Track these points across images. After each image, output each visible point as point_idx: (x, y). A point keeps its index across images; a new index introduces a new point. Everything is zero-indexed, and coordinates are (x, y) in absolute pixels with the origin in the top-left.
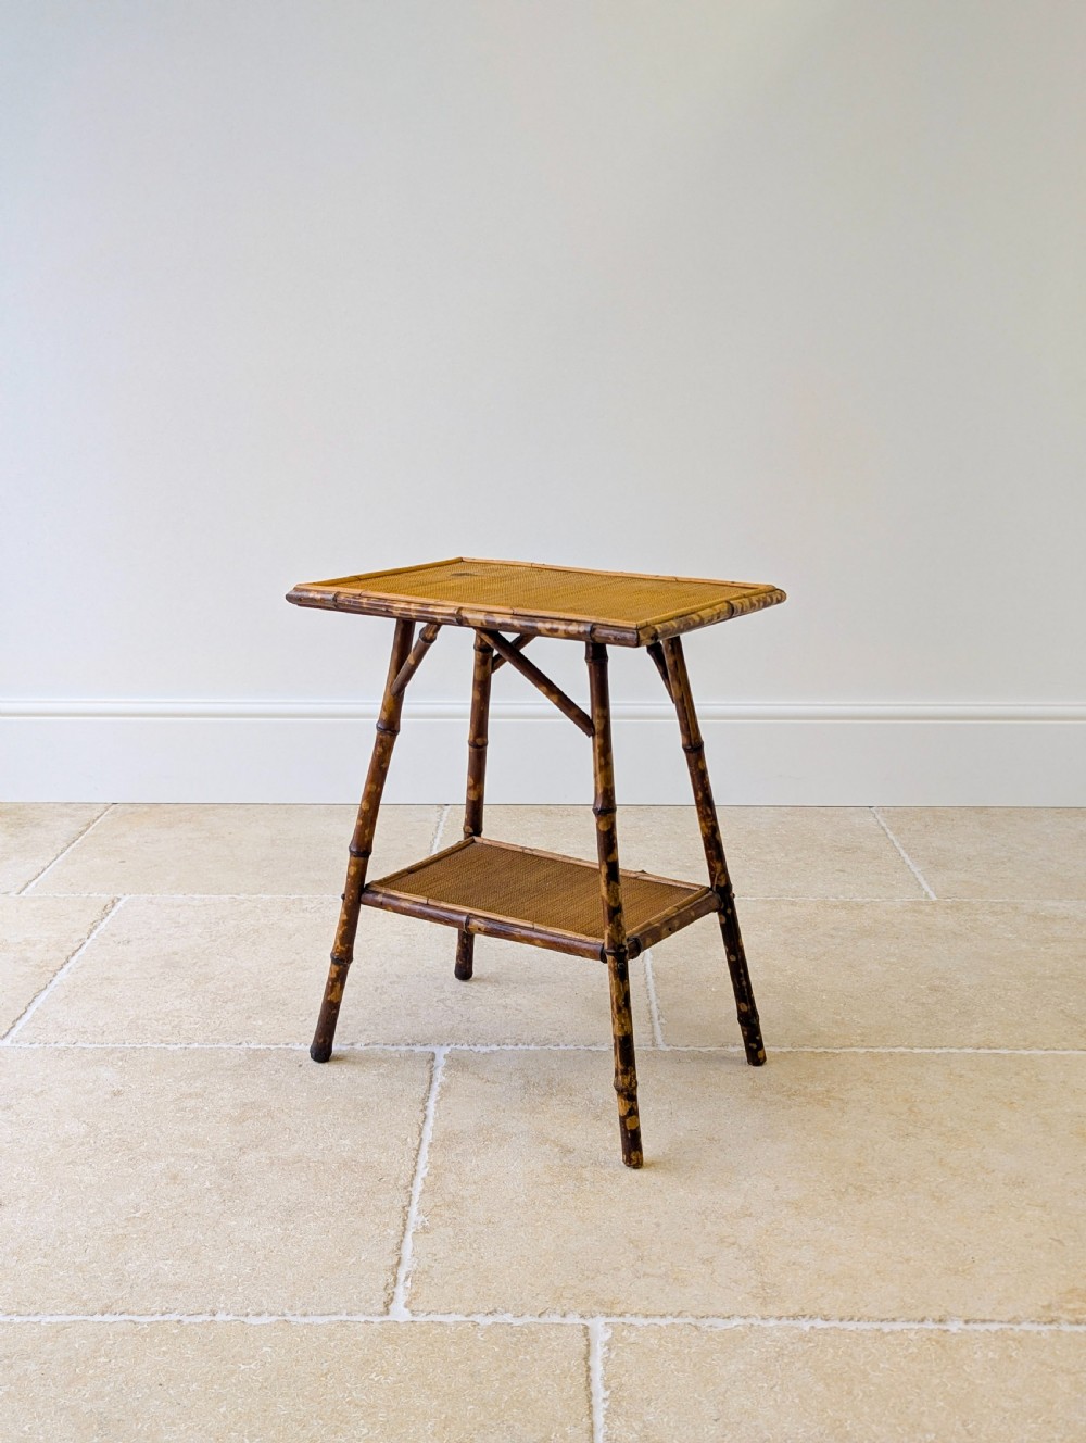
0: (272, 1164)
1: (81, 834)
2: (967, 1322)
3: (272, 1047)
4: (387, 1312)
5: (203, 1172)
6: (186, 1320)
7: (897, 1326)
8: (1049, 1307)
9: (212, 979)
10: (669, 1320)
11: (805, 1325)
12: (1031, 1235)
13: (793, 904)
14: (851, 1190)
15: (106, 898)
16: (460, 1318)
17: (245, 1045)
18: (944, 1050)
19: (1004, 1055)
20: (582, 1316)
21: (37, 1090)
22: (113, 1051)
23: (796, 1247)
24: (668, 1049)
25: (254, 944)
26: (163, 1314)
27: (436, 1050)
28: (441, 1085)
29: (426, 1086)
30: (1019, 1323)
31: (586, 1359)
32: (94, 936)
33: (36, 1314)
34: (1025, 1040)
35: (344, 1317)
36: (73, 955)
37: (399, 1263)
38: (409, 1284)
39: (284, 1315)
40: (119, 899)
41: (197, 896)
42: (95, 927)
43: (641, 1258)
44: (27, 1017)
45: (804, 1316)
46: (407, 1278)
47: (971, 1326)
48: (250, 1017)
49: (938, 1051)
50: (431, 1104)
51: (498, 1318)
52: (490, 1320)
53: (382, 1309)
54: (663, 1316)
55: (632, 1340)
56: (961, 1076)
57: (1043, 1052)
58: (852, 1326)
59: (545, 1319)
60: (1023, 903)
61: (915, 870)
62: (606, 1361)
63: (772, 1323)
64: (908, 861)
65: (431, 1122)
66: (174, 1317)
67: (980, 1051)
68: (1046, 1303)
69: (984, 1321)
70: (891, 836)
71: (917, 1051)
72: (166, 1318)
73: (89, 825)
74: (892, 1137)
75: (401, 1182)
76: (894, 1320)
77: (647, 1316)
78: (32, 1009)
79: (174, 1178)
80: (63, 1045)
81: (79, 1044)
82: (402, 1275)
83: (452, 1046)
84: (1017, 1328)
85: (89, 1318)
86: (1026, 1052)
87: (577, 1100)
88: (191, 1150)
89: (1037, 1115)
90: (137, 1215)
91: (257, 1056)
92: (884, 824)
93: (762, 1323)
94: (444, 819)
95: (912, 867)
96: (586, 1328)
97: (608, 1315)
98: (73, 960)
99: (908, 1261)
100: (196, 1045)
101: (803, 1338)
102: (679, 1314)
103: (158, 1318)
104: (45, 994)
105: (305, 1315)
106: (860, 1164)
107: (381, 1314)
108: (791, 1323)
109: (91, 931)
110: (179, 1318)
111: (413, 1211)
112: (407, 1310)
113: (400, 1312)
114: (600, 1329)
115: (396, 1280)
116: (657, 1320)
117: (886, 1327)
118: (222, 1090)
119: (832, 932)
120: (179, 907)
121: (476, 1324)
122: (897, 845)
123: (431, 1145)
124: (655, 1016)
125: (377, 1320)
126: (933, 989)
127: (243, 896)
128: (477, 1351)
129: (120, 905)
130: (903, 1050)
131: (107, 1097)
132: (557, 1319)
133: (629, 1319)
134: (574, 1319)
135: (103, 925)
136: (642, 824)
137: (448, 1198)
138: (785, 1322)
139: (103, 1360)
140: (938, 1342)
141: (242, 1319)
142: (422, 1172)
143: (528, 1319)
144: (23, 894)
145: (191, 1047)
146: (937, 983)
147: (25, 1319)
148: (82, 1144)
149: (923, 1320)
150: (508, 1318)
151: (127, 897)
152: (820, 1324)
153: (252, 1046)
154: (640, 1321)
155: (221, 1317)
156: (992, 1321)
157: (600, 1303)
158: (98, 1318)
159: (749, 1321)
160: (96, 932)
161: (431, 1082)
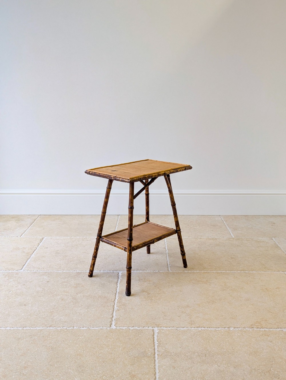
0: (84, 297)
1: (33, 222)
2: (234, 328)
3: (82, 271)
4: (111, 327)
5: (69, 298)
6: (68, 328)
7: (219, 329)
8: (252, 325)
9: (67, 256)
10: (171, 328)
11: (200, 329)
12: (249, 311)
13: (201, 238)
14: (211, 301)
15: (41, 238)
16: (126, 328)
17: (76, 271)
18: (233, 272)
19: (247, 273)
20: (152, 327)
21: (30, 281)
22: (46, 272)
23: (199, 313)
24: (171, 271)
25: (76, 248)
26: (63, 327)
27: (119, 272)
28: (120, 280)
29: (117, 280)
30: (245, 328)
31: (153, 336)
32: (39, 246)
33: (36, 327)
34: (252, 269)
35: (101, 328)
36: (35, 251)
37: (113, 317)
38: (115, 321)
39: (88, 327)
40: (44, 238)
41: (62, 237)
42: (39, 244)
43: (165, 316)
44: (26, 265)
45: (200, 327)
46: (115, 320)
47: (235, 329)
48: (76, 265)
49: (232, 272)
50: (118, 284)
51: (134, 328)
52: (133, 328)
53: (109, 326)
54: (170, 327)
55: (163, 332)
56: (237, 277)
57: (255, 272)
58: (209, 329)
59: (144, 328)
60: (254, 238)
61: (230, 230)
62: (157, 336)
63: (193, 328)
64: (228, 228)
65: (118, 288)
66: (65, 328)
67: (242, 272)
68: (251, 324)
69: (238, 328)
70: (224, 222)
71: (227, 272)
72: (63, 328)
73: (35, 220)
74: (221, 290)
75: (112, 300)
76: (219, 328)
77: (166, 327)
78: (27, 263)
79: (63, 300)
80: (35, 271)
81: (38, 271)
82: (113, 319)
83: (123, 271)
84: (245, 329)
85: (47, 328)
86: (252, 272)
87: (151, 283)
88: (66, 294)
89: (253, 286)
90: (55, 307)
91: (79, 274)
92: (223, 220)
93: (190, 328)
94: (119, 218)
95: (229, 230)
96: (153, 330)
97: (158, 327)
98: (35, 252)
99: (222, 316)
100: (65, 271)
101: (199, 331)
102: (173, 327)
103: (61, 328)
104: (29, 260)
105: (93, 327)
106: (213, 296)
107: (109, 327)
108: (197, 328)
109: (38, 245)
110: (66, 328)
111: (115, 306)
112: (115, 326)
113: (113, 327)
114: (156, 330)
115: (112, 320)
116: (168, 328)
117: (217, 329)
118: (71, 281)
119: (210, 245)
120: (58, 239)
121: (129, 329)
122: (226, 224)
123: (119, 292)
124: (169, 264)
125: (108, 328)
126: (232, 258)
127: (73, 237)
128: (130, 334)
129: (44, 239)
130: (224, 271)
131: (46, 282)
132: (147, 328)
133: (162, 328)
134: (150, 328)
135: (41, 244)
136: (166, 219)
137: (123, 304)
138: (196, 328)
139: (51, 336)
140: (228, 332)
141: (80, 328)
142: (117, 298)
143: (141, 328)
144: (21, 237)
145: (64, 271)
146: (233, 256)
147: (33, 328)
148: (41, 293)
149: (225, 328)
150: (136, 328)
151: (46, 237)
152: (203, 329)
153: (77, 271)
154: (165, 328)
155: (75, 328)
156: (239, 328)
157: (156, 325)
158: (49, 328)
159: (188, 328)
160: (39, 245)
161: (118, 279)
